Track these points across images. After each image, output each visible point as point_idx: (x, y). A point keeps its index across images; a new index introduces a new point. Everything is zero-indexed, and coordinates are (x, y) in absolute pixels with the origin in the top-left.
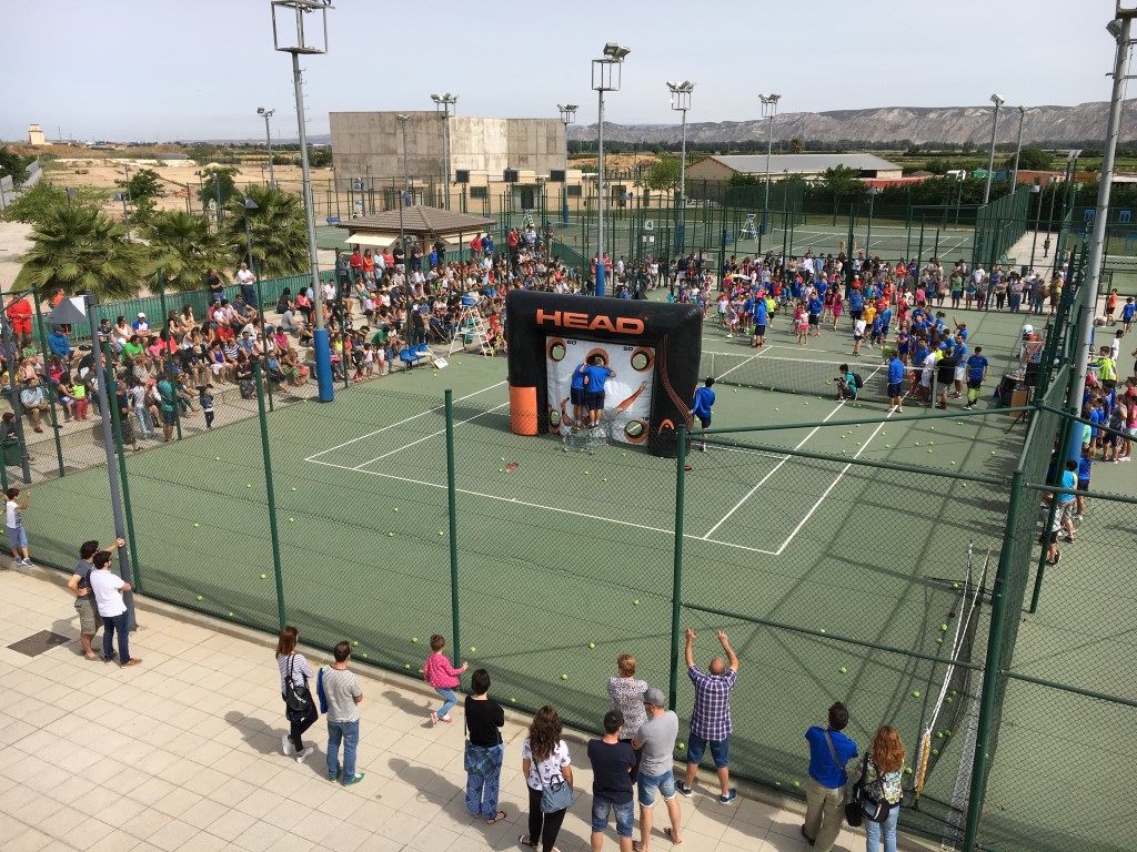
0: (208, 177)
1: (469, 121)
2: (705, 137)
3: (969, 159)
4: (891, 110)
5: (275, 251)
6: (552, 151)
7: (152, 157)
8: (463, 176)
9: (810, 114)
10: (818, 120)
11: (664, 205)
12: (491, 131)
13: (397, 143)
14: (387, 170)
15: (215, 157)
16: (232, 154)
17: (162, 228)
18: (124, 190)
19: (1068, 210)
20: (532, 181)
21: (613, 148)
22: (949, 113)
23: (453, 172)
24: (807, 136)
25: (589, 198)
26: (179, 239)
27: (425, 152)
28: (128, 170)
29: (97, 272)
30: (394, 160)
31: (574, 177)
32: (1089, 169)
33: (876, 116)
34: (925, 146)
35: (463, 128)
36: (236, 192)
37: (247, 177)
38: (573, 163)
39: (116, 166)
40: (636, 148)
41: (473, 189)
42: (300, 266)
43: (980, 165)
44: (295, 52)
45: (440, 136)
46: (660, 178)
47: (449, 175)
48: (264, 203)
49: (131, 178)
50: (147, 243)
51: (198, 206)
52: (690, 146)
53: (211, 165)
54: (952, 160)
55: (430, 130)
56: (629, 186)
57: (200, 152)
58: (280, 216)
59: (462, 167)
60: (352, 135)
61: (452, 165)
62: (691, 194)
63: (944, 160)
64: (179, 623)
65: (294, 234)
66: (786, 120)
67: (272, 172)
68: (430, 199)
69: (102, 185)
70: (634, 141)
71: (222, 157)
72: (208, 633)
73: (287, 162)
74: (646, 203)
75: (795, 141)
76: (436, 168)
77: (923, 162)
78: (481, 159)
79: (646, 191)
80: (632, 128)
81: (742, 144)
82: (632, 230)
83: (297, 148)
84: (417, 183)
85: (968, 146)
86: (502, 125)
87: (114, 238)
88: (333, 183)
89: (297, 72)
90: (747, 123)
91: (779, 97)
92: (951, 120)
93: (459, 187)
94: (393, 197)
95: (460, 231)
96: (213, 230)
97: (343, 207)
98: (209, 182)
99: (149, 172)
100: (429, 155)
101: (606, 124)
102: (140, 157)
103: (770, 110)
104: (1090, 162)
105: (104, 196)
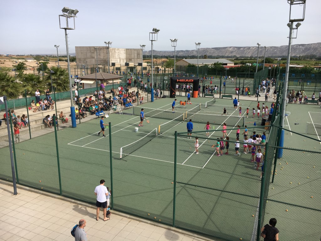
0: (40, 65)
1: (115, 49)
2: (181, 54)
3: (251, 60)
4: (230, 47)
5: (59, 85)
6: (138, 57)
7: (23, 59)
8: (113, 64)
10: (211, 50)
11: (170, 72)
12: (121, 52)
13: (95, 55)
14: (92, 63)
15: (42, 59)
16: (47, 58)
17: (26, 78)
18: (15, 68)
19: (278, 74)
20: (133, 66)
21: (155, 57)
22: (246, 48)
23: (111, 63)
24: (208, 54)
25: (149, 70)
26: (31, 82)
27: (103, 58)
28: (16, 62)
29: (7, 91)
30: (94, 60)
31: (145, 64)
32: (284, 63)
33: (227, 49)
34: (240, 57)
35: (113, 51)
36: (48, 69)
37: (51, 65)
38: (144, 61)
39: (12, 61)
40: (162, 57)
41: (116, 68)
42: (67, 89)
43: (255, 62)
44: (66, 29)
45: (107, 53)
46: (169, 65)
47: (110, 64)
48: (56, 71)
49: (17, 65)
50: (22, 83)
51: (36, 72)
52: (177, 57)
53: (41, 61)
54: (247, 61)
55: (104, 52)
56: (160, 67)
57: (37, 58)
58: (61, 75)
59: (113, 62)
60: (82, 53)
61: (110, 61)
62: (177, 70)
63: (245, 61)
64: (30, 192)
65: (65, 80)
66: (203, 50)
67: (58, 63)
68: (104, 70)
69: (8, 67)
70: (161, 55)
71: (44, 59)
72: (38, 195)
73: (63, 60)
74: (165, 72)
75: (205, 56)
76: (106, 62)
77: (239, 61)
78: (119, 60)
79: (165, 69)
80: (161, 52)
81: (191, 56)
82: (161, 79)
83: (66, 57)
84: (100, 66)
85: (251, 57)
86: (124, 50)
87: (12, 81)
88: (76, 66)
89: (66, 35)
90: (192, 51)
91: (200, 43)
92: (247, 50)
93: (112, 67)
94: (93, 70)
95: (113, 79)
96: (41, 79)
97: (79, 73)
98: (40, 66)
99: (22, 63)
100: (104, 58)
101: (153, 50)
102: (20, 59)
103: (198, 47)
104: (284, 61)
105: (9, 70)
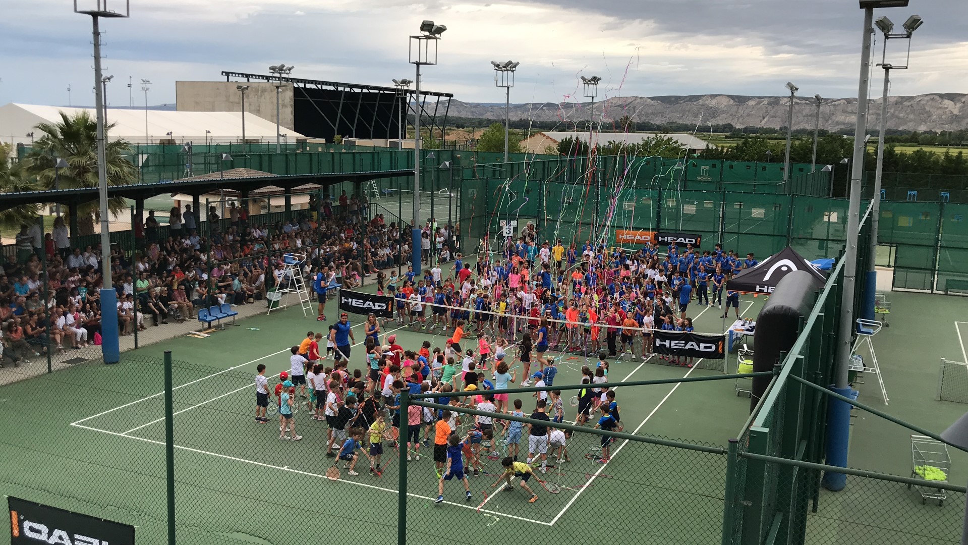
4: (713, 96)
9: (641, 98)
10: (649, 106)
21: (458, 123)
22: (766, 102)
33: (701, 102)
45: (284, 105)
60: (198, 104)
66: (620, 102)
70: (478, 118)
80: (476, 106)
85: (783, 131)
92: (767, 108)
